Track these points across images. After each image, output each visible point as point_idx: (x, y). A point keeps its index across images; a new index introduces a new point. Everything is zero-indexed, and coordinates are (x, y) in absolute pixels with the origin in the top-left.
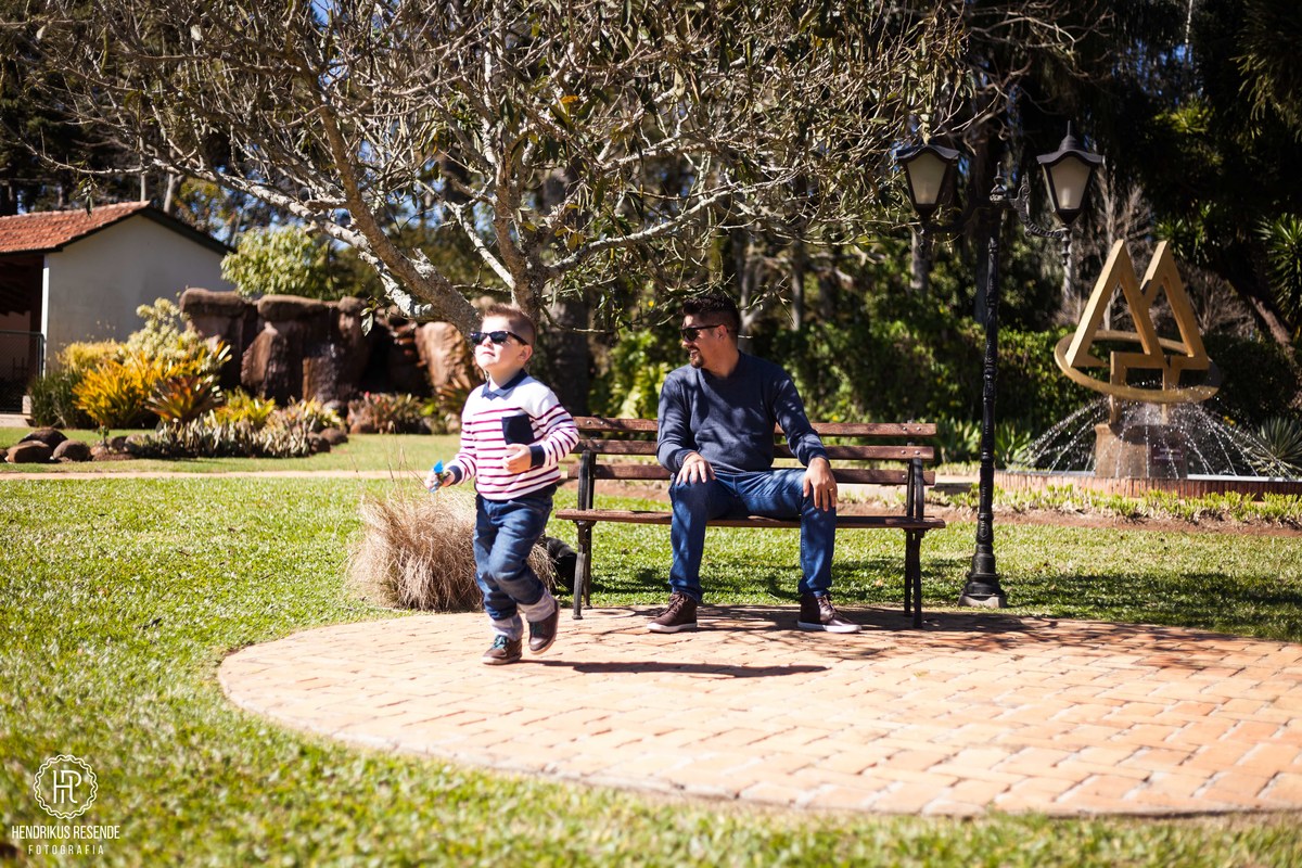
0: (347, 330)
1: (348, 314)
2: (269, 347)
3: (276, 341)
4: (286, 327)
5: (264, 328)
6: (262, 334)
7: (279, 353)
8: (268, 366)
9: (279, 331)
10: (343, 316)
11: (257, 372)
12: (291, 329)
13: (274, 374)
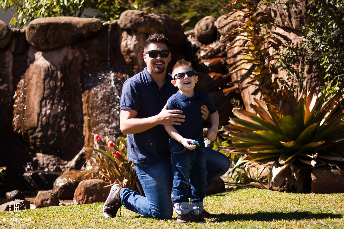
0: (129, 51)
1: (130, 32)
2: (41, 84)
3: (49, 75)
4: (59, 57)
5: (33, 60)
6: (32, 67)
7: (53, 90)
8: (41, 107)
9: (52, 63)
10: (124, 34)
11: (29, 116)
12: (66, 58)
13: (48, 117)
